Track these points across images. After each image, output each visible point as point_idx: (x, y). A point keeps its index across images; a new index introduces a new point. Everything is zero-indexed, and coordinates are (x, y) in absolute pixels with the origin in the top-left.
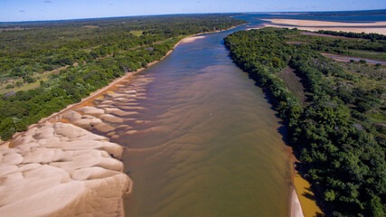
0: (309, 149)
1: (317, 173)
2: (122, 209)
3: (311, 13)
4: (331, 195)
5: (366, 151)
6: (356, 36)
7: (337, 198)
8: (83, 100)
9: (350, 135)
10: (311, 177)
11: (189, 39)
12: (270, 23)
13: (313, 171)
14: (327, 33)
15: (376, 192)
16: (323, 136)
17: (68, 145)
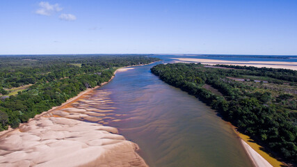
0: (242, 119)
1: (252, 129)
2: (139, 157)
3: (206, 55)
4: (265, 137)
5: (274, 116)
6: (241, 68)
7: (268, 138)
8: (63, 104)
9: (263, 109)
10: (249, 132)
11: (122, 70)
12: (178, 60)
13: (249, 129)
14: (222, 66)
15: (287, 129)
16: (248, 111)
17: (71, 129)
